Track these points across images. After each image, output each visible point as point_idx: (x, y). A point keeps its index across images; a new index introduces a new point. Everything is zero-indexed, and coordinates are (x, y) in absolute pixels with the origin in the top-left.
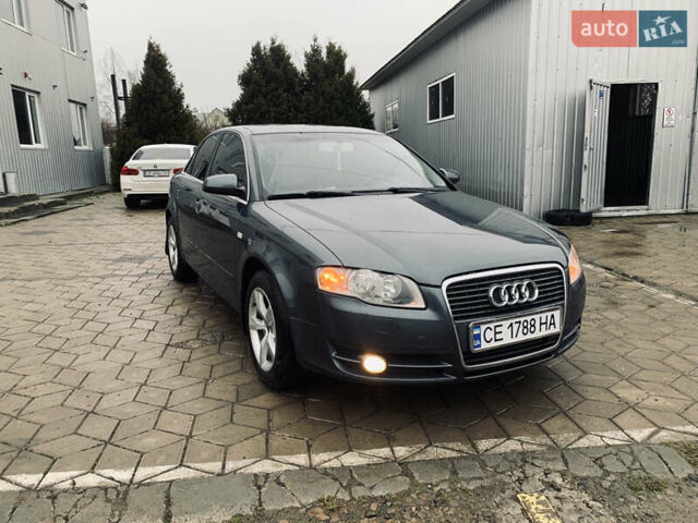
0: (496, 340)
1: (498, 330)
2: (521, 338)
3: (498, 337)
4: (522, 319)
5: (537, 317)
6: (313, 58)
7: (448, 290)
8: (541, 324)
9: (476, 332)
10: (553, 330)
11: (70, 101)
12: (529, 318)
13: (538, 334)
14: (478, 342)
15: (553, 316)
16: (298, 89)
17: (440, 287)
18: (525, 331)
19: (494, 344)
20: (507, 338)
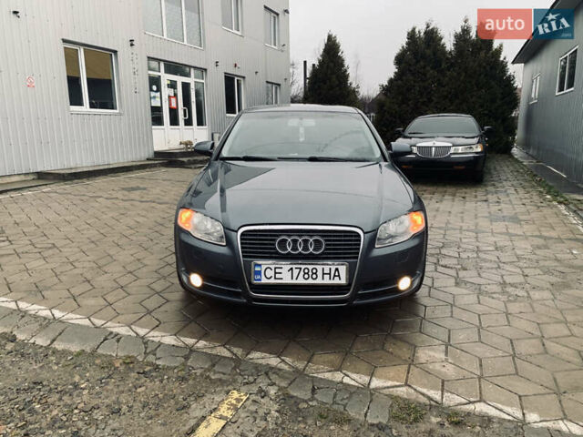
0: (275, 278)
1: (278, 270)
2: (301, 281)
3: (278, 276)
4: (303, 267)
5: (319, 268)
6: (462, 37)
7: (242, 235)
8: (324, 274)
9: (258, 269)
10: (336, 281)
11: (267, 82)
12: (310, 267)
13: (319, 281)
14: (259, 277)
15: (337, 269)
16: (444, 66)
17: (237, 232)
18: (306, 276)
19: (272, 281)
20: (286, 279)
